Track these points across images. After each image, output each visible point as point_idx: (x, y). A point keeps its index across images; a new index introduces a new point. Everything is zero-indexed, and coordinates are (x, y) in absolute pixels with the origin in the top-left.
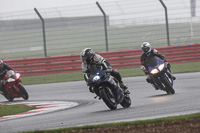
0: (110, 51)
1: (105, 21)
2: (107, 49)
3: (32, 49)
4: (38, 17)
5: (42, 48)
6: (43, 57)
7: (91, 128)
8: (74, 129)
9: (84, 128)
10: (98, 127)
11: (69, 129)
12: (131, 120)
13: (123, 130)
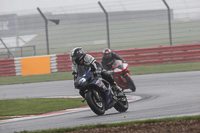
0: (174, 45)
1: (169, 15)
2: (171, 43)
3: (96, 42)
4: (102, 11)
5: (105, 42)
7: (154, 122)
8: (136, 123)
9: (146, 122)
10: (160, 121)
11: (131, 123)
12: (194, 114)
13: (185, 125)
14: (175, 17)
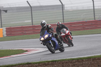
1: (63, 7)
3: (26, 21)
4: (29, 6)
5: (30, 21)
6: (31, 25)
7: (55, 61)
8: (47, 62)
10: (59, 61)
11: (44, 62)
12: (76, 57)
13: (71, 62)
14: (65, 9)
